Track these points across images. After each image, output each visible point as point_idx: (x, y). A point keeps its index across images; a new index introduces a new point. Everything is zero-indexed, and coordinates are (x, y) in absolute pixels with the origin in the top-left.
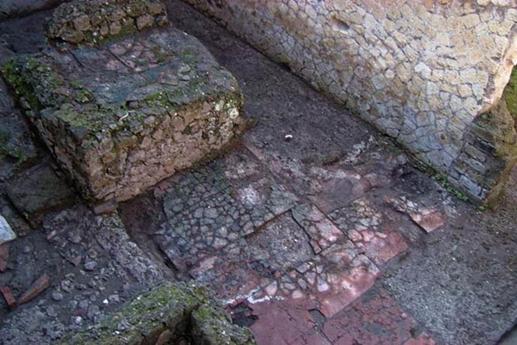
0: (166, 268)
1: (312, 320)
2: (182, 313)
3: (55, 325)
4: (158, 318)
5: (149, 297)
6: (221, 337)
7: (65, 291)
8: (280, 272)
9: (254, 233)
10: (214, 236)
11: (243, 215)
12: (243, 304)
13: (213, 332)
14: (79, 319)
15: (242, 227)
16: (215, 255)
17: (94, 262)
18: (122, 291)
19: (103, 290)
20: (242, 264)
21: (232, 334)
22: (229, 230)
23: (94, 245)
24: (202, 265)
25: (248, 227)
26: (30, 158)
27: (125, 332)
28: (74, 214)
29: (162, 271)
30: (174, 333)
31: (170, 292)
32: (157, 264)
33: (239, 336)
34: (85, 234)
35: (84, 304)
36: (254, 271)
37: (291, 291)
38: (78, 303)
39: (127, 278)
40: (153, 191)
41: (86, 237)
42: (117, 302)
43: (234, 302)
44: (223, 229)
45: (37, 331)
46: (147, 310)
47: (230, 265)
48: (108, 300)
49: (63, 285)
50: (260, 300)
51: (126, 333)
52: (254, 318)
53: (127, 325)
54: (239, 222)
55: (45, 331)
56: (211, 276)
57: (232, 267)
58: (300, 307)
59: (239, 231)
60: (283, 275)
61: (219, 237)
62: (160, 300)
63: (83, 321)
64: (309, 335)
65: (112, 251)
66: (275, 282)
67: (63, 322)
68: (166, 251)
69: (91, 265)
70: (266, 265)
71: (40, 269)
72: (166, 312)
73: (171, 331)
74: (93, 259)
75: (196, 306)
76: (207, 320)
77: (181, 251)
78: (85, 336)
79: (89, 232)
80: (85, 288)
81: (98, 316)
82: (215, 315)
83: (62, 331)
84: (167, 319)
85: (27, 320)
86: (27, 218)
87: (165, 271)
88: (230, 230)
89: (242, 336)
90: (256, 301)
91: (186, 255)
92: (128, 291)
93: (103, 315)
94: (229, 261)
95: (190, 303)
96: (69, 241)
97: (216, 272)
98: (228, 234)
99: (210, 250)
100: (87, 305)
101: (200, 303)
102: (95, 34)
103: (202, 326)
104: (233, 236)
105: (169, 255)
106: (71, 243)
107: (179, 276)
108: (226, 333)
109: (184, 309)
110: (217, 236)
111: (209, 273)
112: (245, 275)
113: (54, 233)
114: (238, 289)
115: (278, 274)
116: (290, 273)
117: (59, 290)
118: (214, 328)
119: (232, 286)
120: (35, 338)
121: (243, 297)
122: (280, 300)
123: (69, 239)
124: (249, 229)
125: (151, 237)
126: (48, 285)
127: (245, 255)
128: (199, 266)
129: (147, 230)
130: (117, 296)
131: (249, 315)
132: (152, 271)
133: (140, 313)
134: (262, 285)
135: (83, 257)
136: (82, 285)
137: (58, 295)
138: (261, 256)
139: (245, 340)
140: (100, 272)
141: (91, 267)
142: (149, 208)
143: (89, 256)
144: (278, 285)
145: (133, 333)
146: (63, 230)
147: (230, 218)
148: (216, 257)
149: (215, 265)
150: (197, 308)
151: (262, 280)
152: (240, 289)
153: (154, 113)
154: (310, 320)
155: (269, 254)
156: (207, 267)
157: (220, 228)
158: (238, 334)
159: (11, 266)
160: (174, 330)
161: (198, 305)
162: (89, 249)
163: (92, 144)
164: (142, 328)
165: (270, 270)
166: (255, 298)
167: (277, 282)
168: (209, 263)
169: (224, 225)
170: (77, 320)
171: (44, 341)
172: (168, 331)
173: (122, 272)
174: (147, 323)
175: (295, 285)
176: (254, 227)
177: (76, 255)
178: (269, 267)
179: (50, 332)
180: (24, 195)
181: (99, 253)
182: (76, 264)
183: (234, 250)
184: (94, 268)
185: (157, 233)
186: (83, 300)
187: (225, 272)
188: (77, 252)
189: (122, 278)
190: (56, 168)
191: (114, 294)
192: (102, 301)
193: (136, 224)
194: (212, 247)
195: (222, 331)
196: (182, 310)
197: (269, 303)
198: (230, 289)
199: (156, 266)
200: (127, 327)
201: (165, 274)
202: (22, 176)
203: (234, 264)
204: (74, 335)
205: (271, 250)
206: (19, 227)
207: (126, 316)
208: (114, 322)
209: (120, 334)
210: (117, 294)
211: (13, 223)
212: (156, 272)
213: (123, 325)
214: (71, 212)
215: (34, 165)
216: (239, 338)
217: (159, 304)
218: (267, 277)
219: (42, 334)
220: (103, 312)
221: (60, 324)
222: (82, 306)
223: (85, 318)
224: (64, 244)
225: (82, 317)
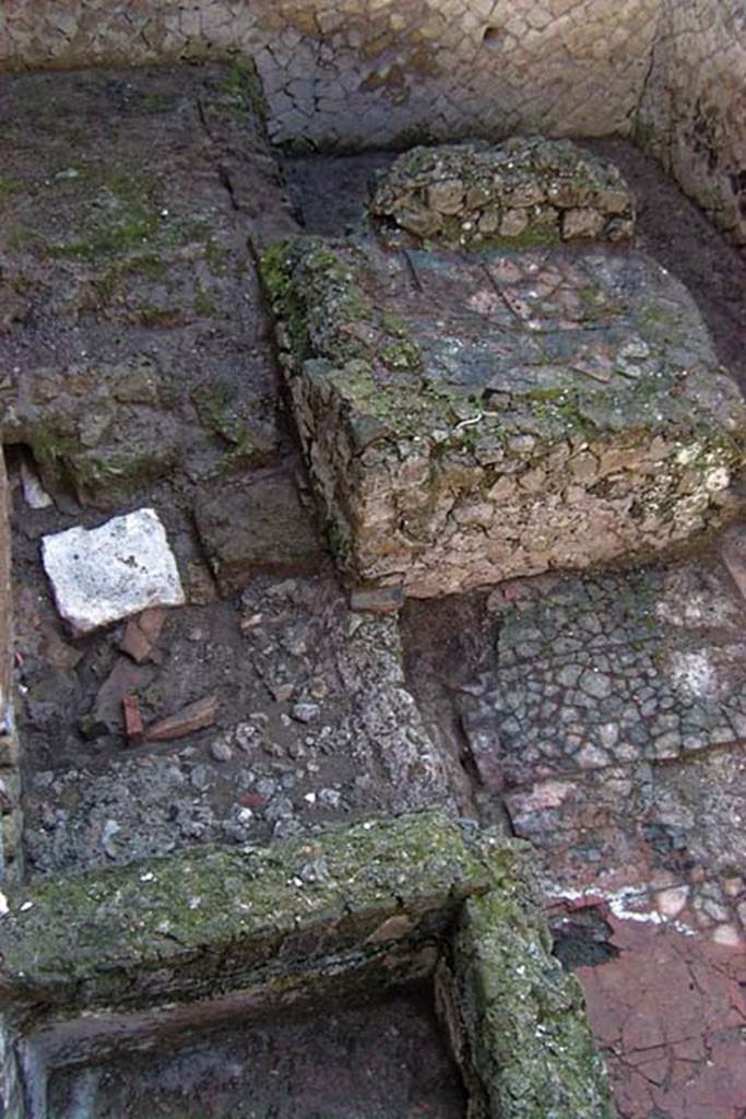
0: (458, 769)
1: (741, 1008)
2: (446, 892)
3: (197, 808)
4: (392, 884)
5: (389, 831)
6: (511, 976)
7: (239, 746)
8: (705, 868)
9: (676, 760)
10: (585, 738)
11: (665, 712)
12: (597, 910)
13: (498, 959)
14: (246, 813)
15: (653, 738)
16: (573, 780)
17: (315, 706)
18: (351, 788)
19: (315, 773)
20: (626, 822)
21: (537, 981)
22: (623, 735)
23: (328, 670)
24: (537, 791)
25: (667, 743)
26: (258, 450)
27: (314, 888)
28: (310, 593)
29: (449, 774)
30: (417, 928)
31: (437, 836)
32: (443, 756)
33: (552, 990)
34: (317, 642)
35: (267, 787)
36: (646, 847)
37: (716, 923)
38: (256, 781)
39: (370, 764)
40: (487, 596)
41: (317, 650)
42: (332, 806)
43: (578, 899)
44: (610, 727)
45: (161, 807)
46: (375, 858)
47: (598, 813)
48: (317, 796)
49: (239, 730)
50: (638, 917)
51: (316, 890)
52: (611, 951)
53: (323, 874)
54: (651, 726)
55: (174, 811)
56: (547, 821)
57: (601, 820)
58: (723, 968)
59: (643, 745)
60: (708, 880)
61: (596, 745)
62: (408, 846)
63: (253, 822)
64: (723, 1040)
65: (359, 697)
66: (685, 889)
67: (214, 808)
68: (471, 735)
69: (307, 709)
70: (679, 844)
71: (207, 684)
72: (414, 877)
73: (411, 920)
74: (315, 700)
75: (481, 888)
76: (494, 928)
77: (503, 746)
78: (232, 864)
79: (326, 641)
80: (280, 754)
81: (285, 822)
82: (518, 924)
83: (206, 824)
84: (409, 893)
85: (149, 777)
86: (216, 571)
87: (455, 778)
88: (624, 737)
89: (558, 994)
90: (628, 915)
91: (510, 759)
92: (364, 791)
93: (296, 824)
94: (600, 805)
95: (468, 877)
96: (281, 646)
97: (561, 819)
98: (616, 745)
99: (564, 765)
100: (271, 791)
101: (493, 885)
102: (467, 226)
103: (478, 937)
104: (626, 751)
105: (475, 746)
106: (283, 651)
107: (481, 798)
108: (527, 974)
109: (453, 886)
110: (591, 741)
111: (546, 815)
112: (624, 848)
113: (257, 618)
114: (598, 874)
115: (697, 873)
116: (728, 882)
117: (228, 739)
118: (503, 952)
119: (587, 861)
120: (152, 820)
121: (601, 896)
122: (684, 931)
123: (282, 642)
124: (669, 748)
125: (449, 693)
126: (211, 722)
127: (639, 803)
128: (531, 791)
129: (447, 672)
130: (338, 794)
131: (602, 939)
132: (427, 767)
133: (358, 859)
134: (653, 884)
135: (298, 688)
136: (276, 746)
137: (224, 750)
138: (674, 817)
139: (563, 1006)
140: (320, 732)
141: (306, 716)
142: (467, 631)
143: (310, 691)
144: (690, 899)
145: (329, 895)
146: (275, 620)
147: (635, 711)
148: (573, 786)
149: (564, 801)
150: (482, 892)
151: (657, 872)
152: (603, 874)
153: (537, 431)
154: (736, 1008)
155: (695, 820)
156: (546, 800)
157: (603, 724)
158: (552, 985)
159: (157, 660)
160: (417, 920)
161: (488, 889)
162: (315, 675)
163: (384, 461)
164: (350, 893)
165: (682, 855)
166: (628, 907)
167: (691, 891)
168: (553, 793)
169: (616, 721)
170: (243, 814)
171: (166, 833)
172: (403, 919)
173: (364, 749)
174: (364, 885)
175: (729, 913)
176: (682, 747)
177: (286, 681)
178: (685, 849)
179: (182, 818)
180: (222, 524)
181: (333, 691)
182: (279, 699)
183: (620, 783)
184: (312, 718)
185: (466, 689)
186: (268, 777)
187: (583, 827)
188: (288, 674)
189: (361, 761)
190: (303, 485)
191: (332, 787)
192: (305, 794)
193: (428, 655)
194: (574, 761)
195: (519, 966)
196: (449, 886)
197: (655, 930)
198: (580, 867)
199: (438, 759)
200: (321, 878)
201: (451, 782)
202: (234, 483)
203: (608, 814)
204: (212, 853)
205: (702, 811)
206: (196, 585)
207: (327, 854)
208: (298, 856)
209: (301, 888)
210: (339, 790)
211: (188, 573)
212: (434, 774)
213: (313, 872)
214: (306, 588)
215: (262, 466)
216: (550, 995)
217: (405, 855)
218: (672, 870)
219: (167, 816)
220: (298, 817)
221: (207, 809)
222: (261, 790)
223: (259, 815)
224: (270, 649)
225: (253, 812)
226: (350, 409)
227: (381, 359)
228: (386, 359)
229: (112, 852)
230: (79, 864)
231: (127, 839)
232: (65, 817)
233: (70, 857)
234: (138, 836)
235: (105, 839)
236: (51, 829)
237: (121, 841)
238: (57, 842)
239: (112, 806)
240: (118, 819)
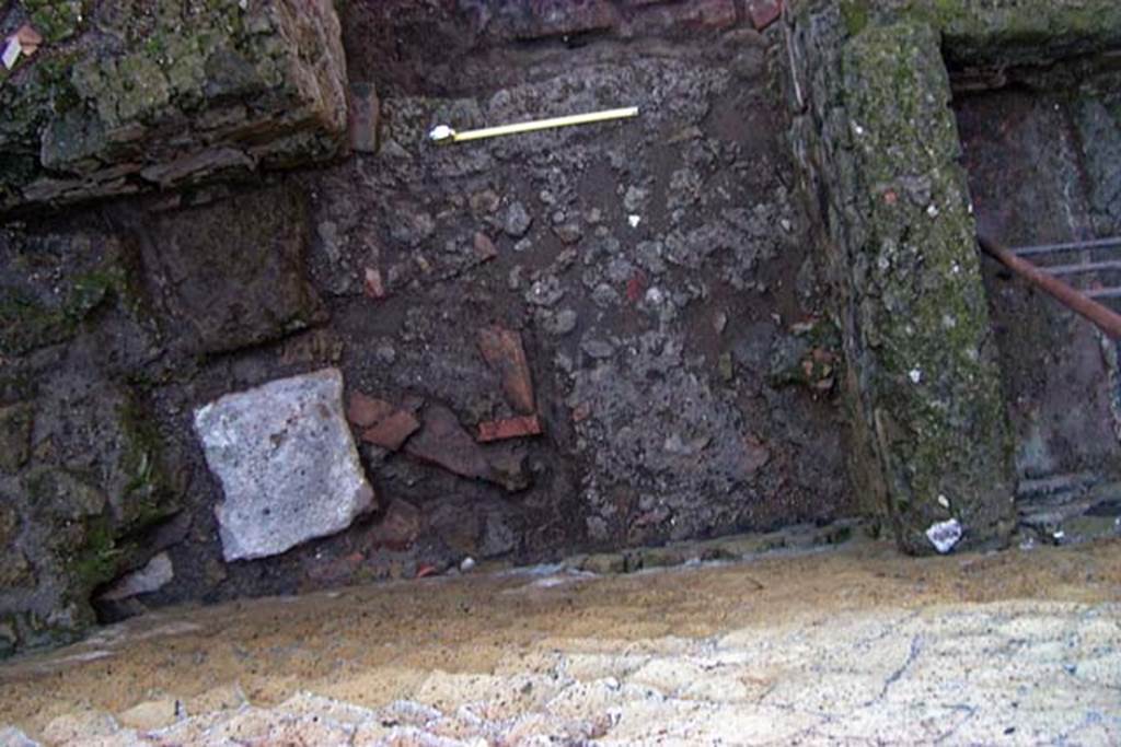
3: (644, 350)
4: (935, 109)
7: (558, 302)
14: (654, 294)
17: (512, 208)
18: (625, 173)
19: (602, 214)
23: (460, 189)
27: (937, 194)
28: (345, 204)
31: (883, 54)
32: (578, 65)
34: (418, 200)
35: (620, 269)
38: (609, 282)
39: (595, 149)
41: (428, 200)
42: (647, 196)
45: (645, 389)
48: (633, 213)
49: (538, 301)
51: (940, 192)
53: (925, 181)
55: (653, 374)
63: (662, 286)
65: (501, 154)
67: (642, 331)
68: (546, 30)
69: (517, 218)
71: (461, 340)
72: (931, 85)
74: (504, 208)
78: (903, 281)
79: (416, 189)
80: (574, 253)
81: (666, 250)
83: (667, 339)
84: (945, 92)
85: (608, 404)
86: (304, 325)
87: (604, 56)
92: (630, 159)
93: (670, 238)
96: (419, 245)
100: (626, 265)
105: (564, 27)
106: (426, 244)
107: (626, 32)
109: (937, 45)
113: (372, 275)
117: (547, 314)
123: (414, 243)
125: (480, 50)
126: (518, 335)
129: (451, 48)
130: (632, 188)
135: (483, 227)
136: (561, 258)
137: (567, 318)
140: (547, 204)
141: (526, 219)
142: (388, 15)
143: (489, 213)
145: (947, 177)
146: (376, 251)
159: (416, 402)
162: (467, 206)
164: (943, 155)
170: (655, 298)
173: (574, 154)
174: (936, 140)
177: (470, 242)
179: (661, 365)
180: (236, 312)
181: (491, 186)
182: (494, 252)
184: (528, 212)
185: (482, 26)
186: (606, 268)
188: (461, 239)
189: (591, 161)
191: (623, 194)
192: (630, 227)
193: (420, 69)
199: (585, 70)
200: (928, 185)
201: (611, 60)
202: (165, 298)
206: (316, 353)
207: (901, 176)
208: (900, 206)
210: (627, 188)
211: (295, 364)
212: (608, 77)
213: (922, 192)
214: (336, 209)
219: (661, 382)
220: (660, 236)
221: (642, 339)
222: (624, 276)
223: (656, 280)
224: (421, 259)
225: (650, 287)
226: (188, 95)
227: (66, 41)
228: (70, 31)
229: (703, 442)
230: (714, 477)
231: (689, 426)
232: (651, 499)
233: (703, 488)
234: (685, 415)
235: (688, 450)
236: (673, 512)
237: (691, 431)
238: (685, 504)
239: (647, 445)
240: (663, 437)
